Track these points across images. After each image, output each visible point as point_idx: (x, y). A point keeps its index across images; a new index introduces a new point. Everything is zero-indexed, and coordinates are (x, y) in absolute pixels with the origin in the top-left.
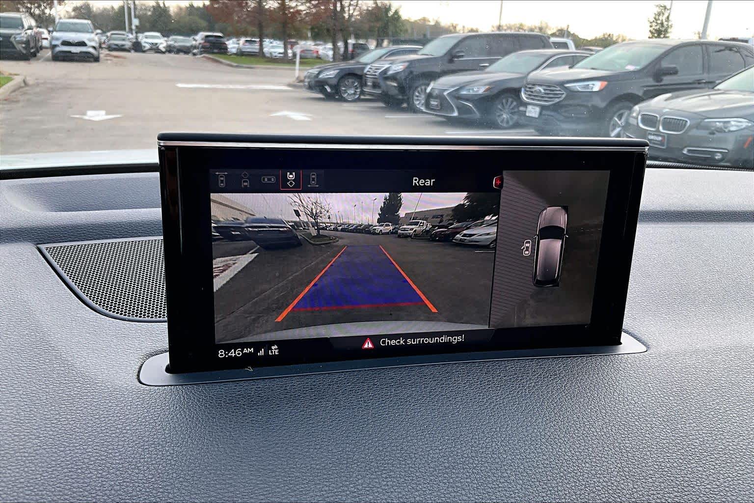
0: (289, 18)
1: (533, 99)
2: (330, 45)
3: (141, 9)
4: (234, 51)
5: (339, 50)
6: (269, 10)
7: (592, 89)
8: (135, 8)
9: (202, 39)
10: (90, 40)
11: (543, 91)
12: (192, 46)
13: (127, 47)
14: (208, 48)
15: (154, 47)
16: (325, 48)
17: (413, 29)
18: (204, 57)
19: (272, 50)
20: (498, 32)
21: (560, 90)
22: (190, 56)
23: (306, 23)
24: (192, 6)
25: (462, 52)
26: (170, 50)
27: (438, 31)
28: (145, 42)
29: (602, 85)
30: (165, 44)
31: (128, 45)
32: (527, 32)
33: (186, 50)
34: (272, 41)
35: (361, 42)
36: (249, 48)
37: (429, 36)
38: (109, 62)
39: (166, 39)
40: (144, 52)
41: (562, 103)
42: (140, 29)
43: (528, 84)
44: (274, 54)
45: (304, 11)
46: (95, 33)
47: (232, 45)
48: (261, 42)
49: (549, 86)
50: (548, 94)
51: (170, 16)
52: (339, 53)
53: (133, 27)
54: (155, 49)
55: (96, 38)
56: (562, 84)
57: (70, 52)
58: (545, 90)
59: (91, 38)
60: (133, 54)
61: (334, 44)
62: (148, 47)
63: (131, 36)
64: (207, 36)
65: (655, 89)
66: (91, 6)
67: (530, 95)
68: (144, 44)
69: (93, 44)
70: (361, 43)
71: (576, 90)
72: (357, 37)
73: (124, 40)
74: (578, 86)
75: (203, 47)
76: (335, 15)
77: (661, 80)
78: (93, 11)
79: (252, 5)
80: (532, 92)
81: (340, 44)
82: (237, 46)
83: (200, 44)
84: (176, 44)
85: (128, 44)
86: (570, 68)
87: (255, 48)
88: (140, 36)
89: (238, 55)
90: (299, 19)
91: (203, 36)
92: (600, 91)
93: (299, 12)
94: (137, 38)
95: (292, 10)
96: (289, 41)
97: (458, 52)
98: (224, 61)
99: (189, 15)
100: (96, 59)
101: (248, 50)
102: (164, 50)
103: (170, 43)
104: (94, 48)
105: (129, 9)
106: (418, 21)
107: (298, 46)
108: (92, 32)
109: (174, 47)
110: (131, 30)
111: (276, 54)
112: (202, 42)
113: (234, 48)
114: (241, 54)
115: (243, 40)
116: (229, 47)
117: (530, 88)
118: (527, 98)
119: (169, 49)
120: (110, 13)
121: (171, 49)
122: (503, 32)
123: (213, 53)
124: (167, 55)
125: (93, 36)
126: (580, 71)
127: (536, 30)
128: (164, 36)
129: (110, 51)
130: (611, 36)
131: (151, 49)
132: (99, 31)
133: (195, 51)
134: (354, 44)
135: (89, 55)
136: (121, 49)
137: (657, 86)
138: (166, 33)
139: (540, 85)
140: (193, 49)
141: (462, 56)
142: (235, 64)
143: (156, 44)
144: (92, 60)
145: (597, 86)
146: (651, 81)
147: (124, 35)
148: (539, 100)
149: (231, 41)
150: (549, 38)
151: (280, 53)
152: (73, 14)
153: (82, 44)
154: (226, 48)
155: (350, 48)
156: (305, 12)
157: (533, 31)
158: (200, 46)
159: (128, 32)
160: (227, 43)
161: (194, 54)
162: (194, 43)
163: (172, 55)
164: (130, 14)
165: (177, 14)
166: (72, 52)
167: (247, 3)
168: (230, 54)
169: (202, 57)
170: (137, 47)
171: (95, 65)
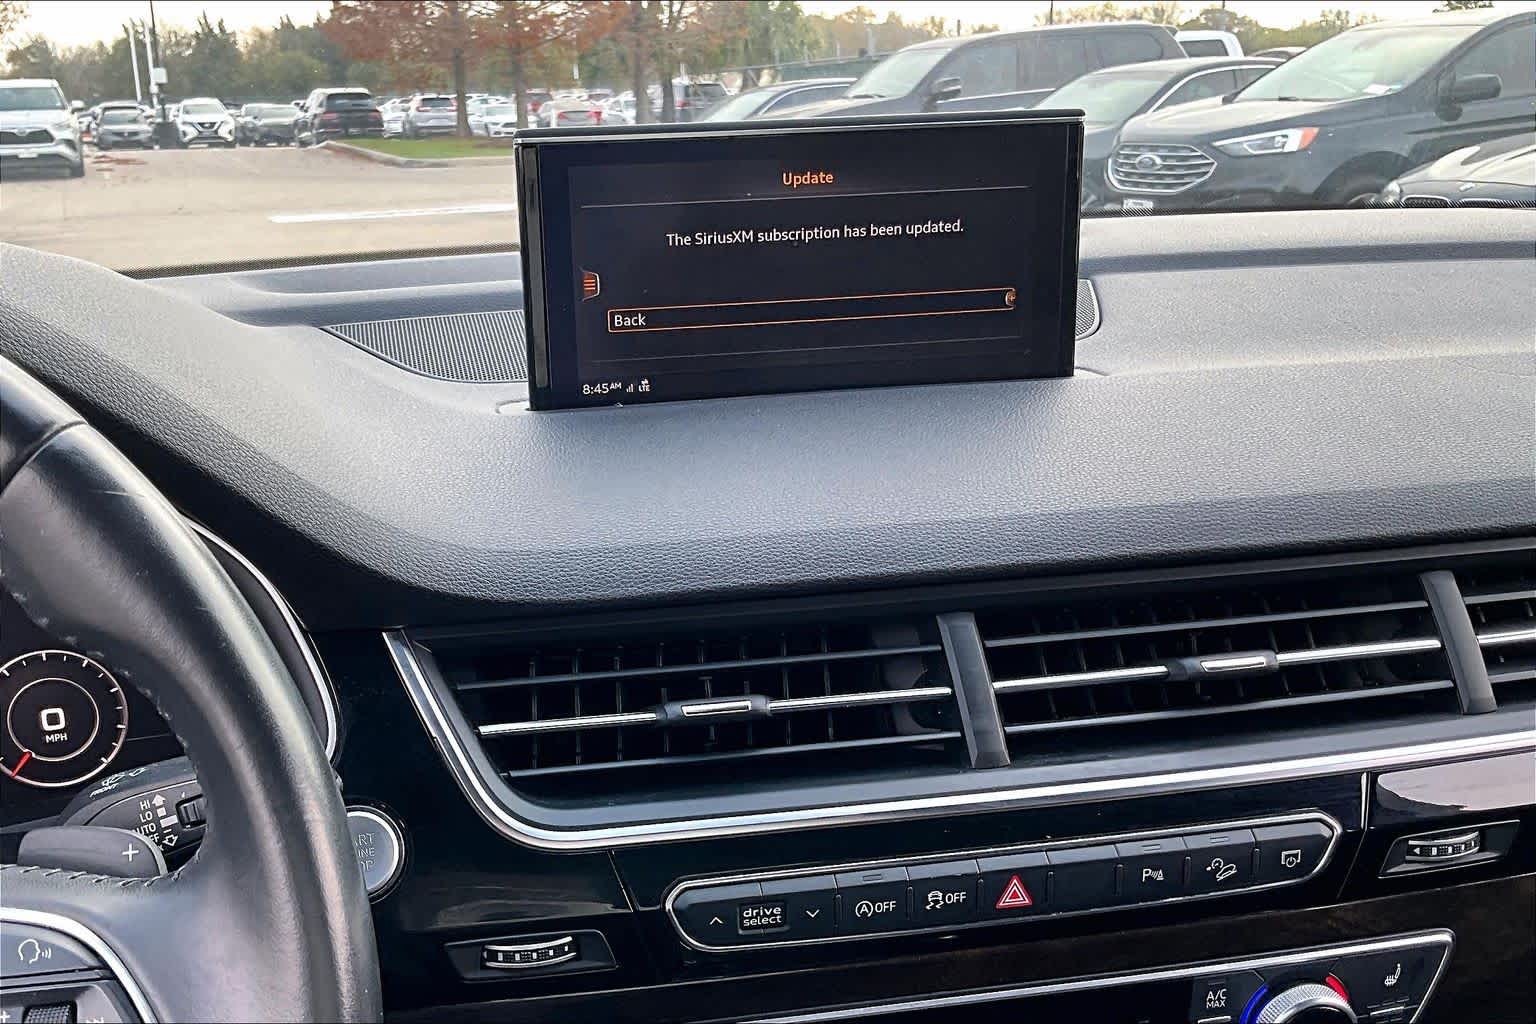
0: (527, 35)
1: (1136, 184)
2: (628, 96)
3: (168, 45)
4: (398, 127)
5: (651, 103)
6: (475, 21)
7: (1283, 147)
8: (155, 44)
9: (321, 105)
10: (60, 126)
11: (1158, 161)
12: (296, 123)
13: (142, 137)
14: (336, 126)
15: (207, 133)
16: (617, 102)
17: (830, 36)
18: (327, 147)
19: (487, 119)
20: (1049, 27)
21: (1201, 156)
22: (294, 147)
23: (568, 44)
24: (287, 26)
25: (955, 82)
26: (245, 136)
27: (895, 37)
28: (184, 123)
29: (1304, 137)
30: (231, 126)
31: (144, 132)
32: (1124, 22)
33: (281, 136)
34: (486, 96)
35: (705, 79)
36: (434, 118)
37: (872, 52)
38: (107, 175)
39: (232, 111)
40: (185, 146)
41: (1208, 188)
42: (171, 93)
43: (1122, 148)
44: (493, 129)
45: (562, 14)
46: (70, 109)
47: (393, 113)
48: (462, 101)
49: (1175, 149)
50: (1171, 168)
51: (238, 55)
52: (651, 113)
53: (154, 89)
54: (209, 136)
55: (74, 120)
56: (1206, 141)
57: (15, 157)
58: (1164, 158)
59: (62, 121)
60: (158, 154)
61: (639, 92)
62: (192, 133)
63: (149, 111)
64: (331, 97)
65: (1442, 138)
66: (50, 46)
67: (1128, 174)
68: (182, 128)
69: (68, 135)
70: (704, 82)
71: (1242, 153)
72: (694, 69)
73: (134, 121)
74: (1246, 145)
75: (323, 125)
76: (638, 19)
77: (1458, 114)
78: (56, 57)
79: (435, 11)
80: (1133, 166)
81: (655, 91)
82: (403, 114)
83: (315, 116)
84: (259, 123)
85: (144, 129)
86: (1226, 101)
87: (447, 116)
88: (172, 109)
89: (408, 138)
90: (550, 36)
91: (322, 98)
92: (1302, 151)
93: (549, 19)
94: (164, 115)
95: (531, 17)
96: (528, 92)
97: (947, 83)
98: (375, 153)
99: (284, 48)
100: (77, 171)
101: (431, 123)
102: (230, 138)
103: (241, 120)
104: (69, 143)
105: (141, 44)
106: (846, 17)
107: (550, 103)
108: (63, 108)
109: (254, 129)
110: (147, 97)
111: (498, 128)
112: (320, 111)
113: (395, 120)
114: (414, 133)
115: (417, 99)
116: (385, 117)
117: (1127, 157)
118: (1122, 182)
119: (240, 135)
120: (97, 58)
121: (248, 134)
122: (1063, 26)
123: (348, 136)
124: (239, 148)
125: (65, 116)
126: (1251, 108)
127: (1145, 15)
128: (227, 105)
129: (102, 149)
130: (1343, 16)
131: (199, 138)
132: (78, 104)
133: (305, 135)
134: (687, 88)
135: (61, 162)
136: (129, 141)
137: (1447, 128)
138: (232, 97)
139: (1153, 149)
140: (301, 131)
141: (956, 93)
142: (402, 159)
143: (212, 124)
144: (67, 172)
145: (1294, 140)
146: (1430, 118)
147: (134, 108)
148: (1151, 185)
149: (388, 105)
150: (1174, 32)
151: (507, 125)
152: (9, 68)
153: (43, 136)
154: (380, 123)
155: (678, 98)
156: (563, 18)
157: (1140, 18)
158: (316, 121)
159: (140, 104)
160: (380, 108)
161: (304, 144)
162: (300, 114)
163: (252, 149)
164: (142, 57)
165: (255, 49)
166: (21, 156)
167: (422, 9)
168: (388, 135)
169: (324, 148)
170: (166, 135)
171: (75, 183)
